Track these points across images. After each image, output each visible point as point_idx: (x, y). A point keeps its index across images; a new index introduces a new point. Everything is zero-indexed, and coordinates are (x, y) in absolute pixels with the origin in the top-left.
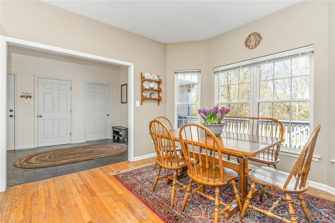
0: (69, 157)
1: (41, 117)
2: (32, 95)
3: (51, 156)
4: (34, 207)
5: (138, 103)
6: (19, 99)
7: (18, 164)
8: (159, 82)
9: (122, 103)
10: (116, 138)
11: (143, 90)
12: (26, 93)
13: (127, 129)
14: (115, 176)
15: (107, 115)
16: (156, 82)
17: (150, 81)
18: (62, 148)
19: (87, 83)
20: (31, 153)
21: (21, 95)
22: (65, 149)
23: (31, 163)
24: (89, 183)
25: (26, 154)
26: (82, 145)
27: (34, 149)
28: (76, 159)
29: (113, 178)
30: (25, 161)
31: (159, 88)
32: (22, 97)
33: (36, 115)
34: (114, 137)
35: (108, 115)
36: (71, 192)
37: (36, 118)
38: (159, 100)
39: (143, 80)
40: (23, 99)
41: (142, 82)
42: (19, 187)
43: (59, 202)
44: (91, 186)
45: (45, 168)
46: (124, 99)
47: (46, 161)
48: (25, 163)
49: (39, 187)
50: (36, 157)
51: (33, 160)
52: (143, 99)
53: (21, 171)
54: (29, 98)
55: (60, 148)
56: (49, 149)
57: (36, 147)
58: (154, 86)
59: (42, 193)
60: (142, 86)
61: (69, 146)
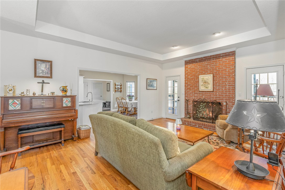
5: (114, 92)
8: (121, 86)
9: (107, 91)
11: (115, 88)
13: (110, 102)
16: (120, 85)
17: (118, 85)
19: (93, 83)
31: (121, 87)
35: (101, 96)
38: (121, 91)
39: (115, 85)
41: (115, 86)
46: (108, 89)
52: (115, 91)
58: (119, 87)
60: (115, 87)
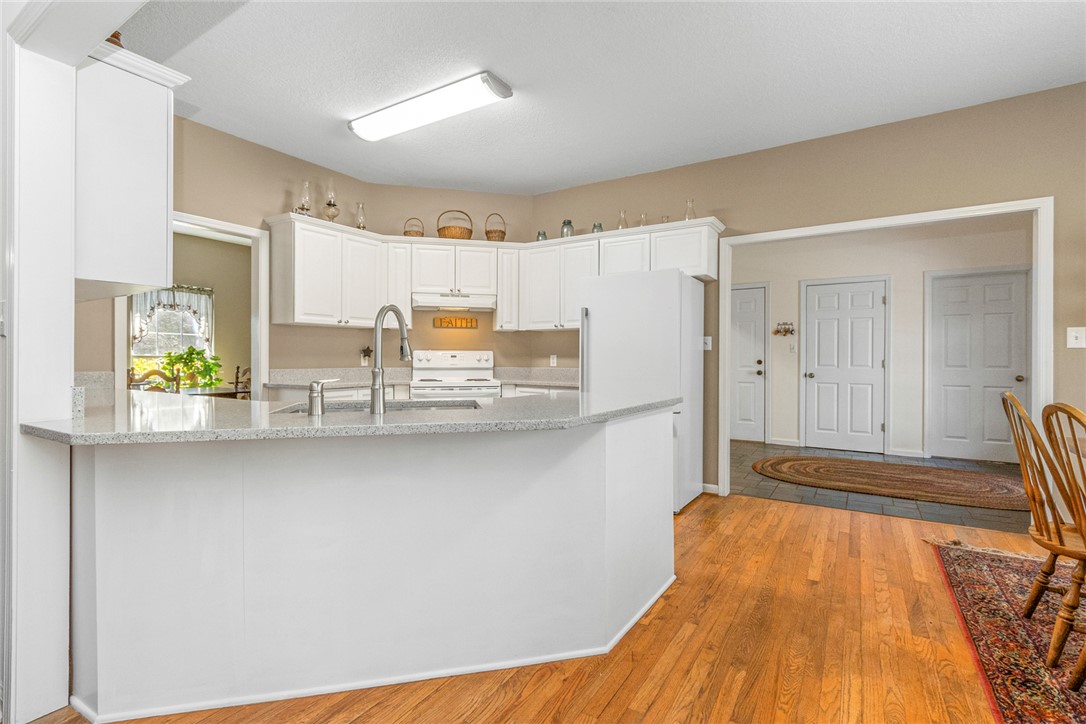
0: (858, 479)
1: (811, 376)
2: (795, 327)
3: (820, 468)
4: (749, 528)
6: (772, 338)
7: (759, 466)
12: (784, 324)
14: (938, 548)
15: (1018, 380)
18: (854, 458)
19: (935, 279)
20: (789, 454)
21: (775, 327)
22: (861, 462)
23: (778, 471)
24: (863, 535)
25: (779, 454)
26: (915, 463)
27: (799, 448)
28: (870, 487)
29: (931, 550)
30: (771, 465)
32: (777, 332)
33: (803, 373)
36: (815, 534)
37: (803, 380)
40: (779, 337)
42: (744, 498)
43: (786, 537)
44: (862, 541)
45: (795, 486)
47: (807, 474)
48: (769, 468)
49: (771, 509)
50: (791, 463)
51: (785, 467)
53: (759, 478)
54: (789, 335)
55: (850, 457)
56: (825, 454)
57: (803, 445)
59: (770, 517)
61: (879, 459)
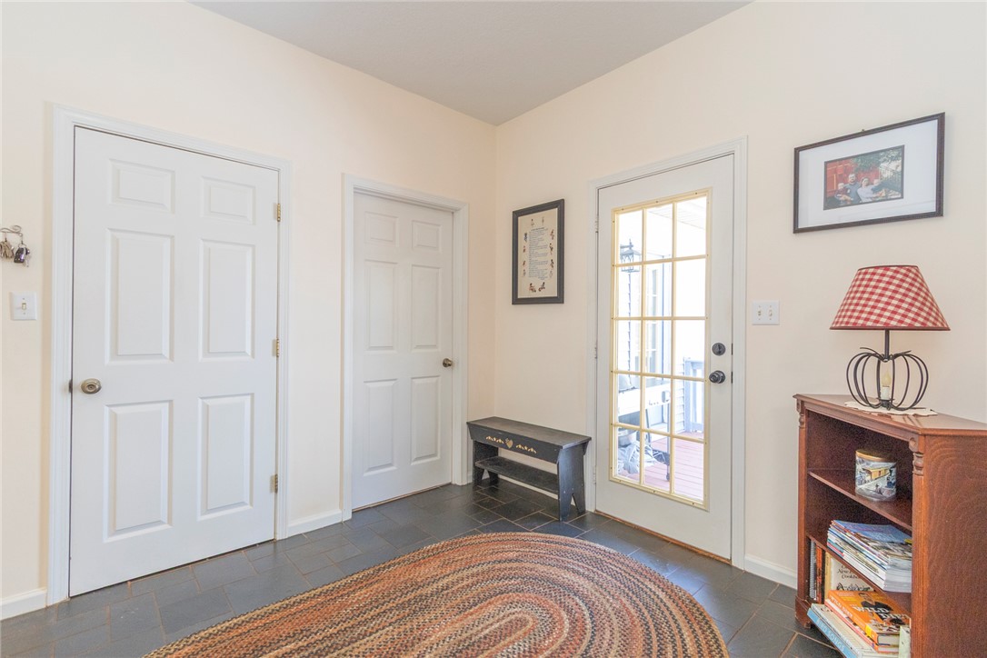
2: (32, 241)
9: (517, 301)
10: (486, 476)
15: (445, 365)
34: (478, 473)
37: (60, 401)
57: (58, 597)
